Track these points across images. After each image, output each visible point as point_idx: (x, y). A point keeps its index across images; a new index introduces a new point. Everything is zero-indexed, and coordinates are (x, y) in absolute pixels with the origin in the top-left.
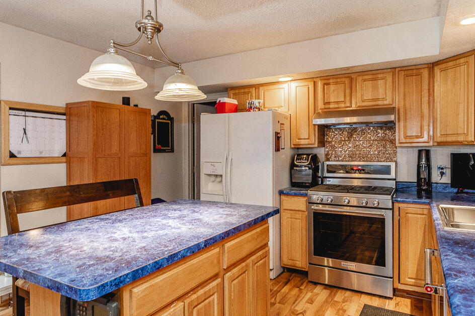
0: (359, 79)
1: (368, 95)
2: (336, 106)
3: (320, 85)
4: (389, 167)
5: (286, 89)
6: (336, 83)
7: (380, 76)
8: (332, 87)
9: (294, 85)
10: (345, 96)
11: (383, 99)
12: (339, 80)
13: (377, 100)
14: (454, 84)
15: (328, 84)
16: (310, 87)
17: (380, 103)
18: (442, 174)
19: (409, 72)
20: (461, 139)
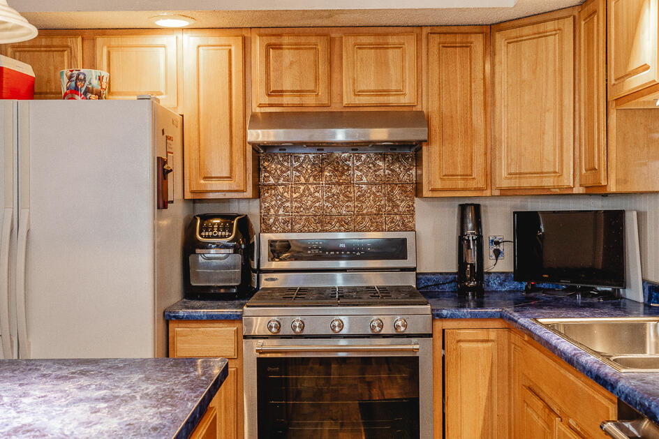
0: (350, 41)
1: (368, 81)
2: (296, 100)
3: (257, 46)
4: (404, 241)
5: (172, 50)
6: (297, 47)
7: (392, 40)
8: (288, 55)
9: (190, 41)
10: (316, 79)
11: (399, 92)
12: (303, 40)
13: (386, 92)
14: (534, 72)
15: (278, 47)
16: (233, 49)
17: (392, 100)
18: (497, 253)
19: (450, 38)
20: (548, 182)
